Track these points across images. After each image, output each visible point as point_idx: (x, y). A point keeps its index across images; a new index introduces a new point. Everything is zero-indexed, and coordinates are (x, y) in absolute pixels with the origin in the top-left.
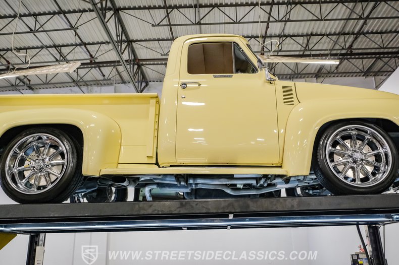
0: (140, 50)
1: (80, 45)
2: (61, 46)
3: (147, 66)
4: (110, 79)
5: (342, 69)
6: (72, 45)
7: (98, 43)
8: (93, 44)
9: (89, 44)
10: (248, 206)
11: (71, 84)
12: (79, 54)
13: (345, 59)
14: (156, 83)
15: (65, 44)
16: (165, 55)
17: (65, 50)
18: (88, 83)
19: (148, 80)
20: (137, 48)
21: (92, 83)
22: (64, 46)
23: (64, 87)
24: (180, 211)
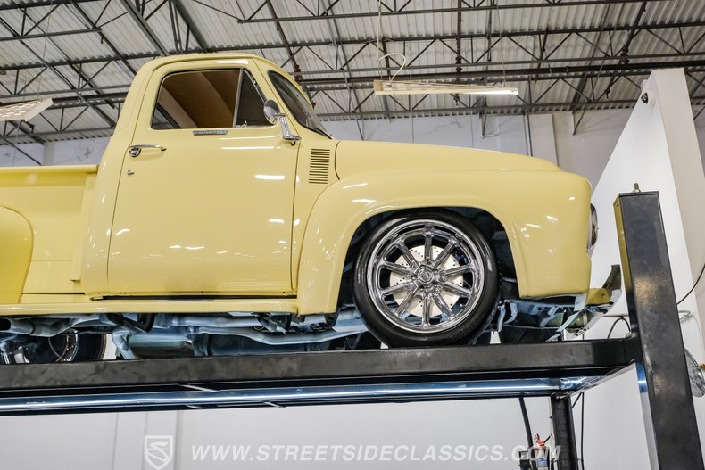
1: (116, 59)
2: (81, 62)
5: (620, 94)
6: (101, 59)
10: (213, 371)
13: (620, 75)
22: (86, 61)
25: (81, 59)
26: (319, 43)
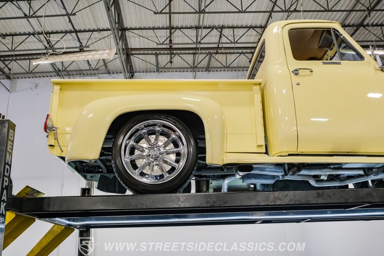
0: (133, 38)
1: (71, 32)
2: (50, 33)
3: (136, 56)
4: (97, 69)
7: (89, 31)
8: (85, 31)
9: (80, 31)
11: (51, 74)
12: (67, 42)
14: (142, 73)
15: (55, 31)
16: (160, 44)
17: (54, 38)
18: (70, 73)
19: (134, 71)
20: (129, 37)
21: (74, 73)
22: (53, 33)
23: (44, 77)
24: (317, 201)
25: (50, 31)
26: (186, 28)
